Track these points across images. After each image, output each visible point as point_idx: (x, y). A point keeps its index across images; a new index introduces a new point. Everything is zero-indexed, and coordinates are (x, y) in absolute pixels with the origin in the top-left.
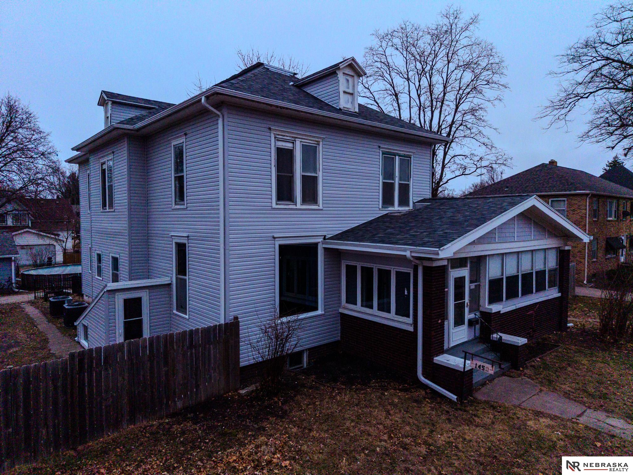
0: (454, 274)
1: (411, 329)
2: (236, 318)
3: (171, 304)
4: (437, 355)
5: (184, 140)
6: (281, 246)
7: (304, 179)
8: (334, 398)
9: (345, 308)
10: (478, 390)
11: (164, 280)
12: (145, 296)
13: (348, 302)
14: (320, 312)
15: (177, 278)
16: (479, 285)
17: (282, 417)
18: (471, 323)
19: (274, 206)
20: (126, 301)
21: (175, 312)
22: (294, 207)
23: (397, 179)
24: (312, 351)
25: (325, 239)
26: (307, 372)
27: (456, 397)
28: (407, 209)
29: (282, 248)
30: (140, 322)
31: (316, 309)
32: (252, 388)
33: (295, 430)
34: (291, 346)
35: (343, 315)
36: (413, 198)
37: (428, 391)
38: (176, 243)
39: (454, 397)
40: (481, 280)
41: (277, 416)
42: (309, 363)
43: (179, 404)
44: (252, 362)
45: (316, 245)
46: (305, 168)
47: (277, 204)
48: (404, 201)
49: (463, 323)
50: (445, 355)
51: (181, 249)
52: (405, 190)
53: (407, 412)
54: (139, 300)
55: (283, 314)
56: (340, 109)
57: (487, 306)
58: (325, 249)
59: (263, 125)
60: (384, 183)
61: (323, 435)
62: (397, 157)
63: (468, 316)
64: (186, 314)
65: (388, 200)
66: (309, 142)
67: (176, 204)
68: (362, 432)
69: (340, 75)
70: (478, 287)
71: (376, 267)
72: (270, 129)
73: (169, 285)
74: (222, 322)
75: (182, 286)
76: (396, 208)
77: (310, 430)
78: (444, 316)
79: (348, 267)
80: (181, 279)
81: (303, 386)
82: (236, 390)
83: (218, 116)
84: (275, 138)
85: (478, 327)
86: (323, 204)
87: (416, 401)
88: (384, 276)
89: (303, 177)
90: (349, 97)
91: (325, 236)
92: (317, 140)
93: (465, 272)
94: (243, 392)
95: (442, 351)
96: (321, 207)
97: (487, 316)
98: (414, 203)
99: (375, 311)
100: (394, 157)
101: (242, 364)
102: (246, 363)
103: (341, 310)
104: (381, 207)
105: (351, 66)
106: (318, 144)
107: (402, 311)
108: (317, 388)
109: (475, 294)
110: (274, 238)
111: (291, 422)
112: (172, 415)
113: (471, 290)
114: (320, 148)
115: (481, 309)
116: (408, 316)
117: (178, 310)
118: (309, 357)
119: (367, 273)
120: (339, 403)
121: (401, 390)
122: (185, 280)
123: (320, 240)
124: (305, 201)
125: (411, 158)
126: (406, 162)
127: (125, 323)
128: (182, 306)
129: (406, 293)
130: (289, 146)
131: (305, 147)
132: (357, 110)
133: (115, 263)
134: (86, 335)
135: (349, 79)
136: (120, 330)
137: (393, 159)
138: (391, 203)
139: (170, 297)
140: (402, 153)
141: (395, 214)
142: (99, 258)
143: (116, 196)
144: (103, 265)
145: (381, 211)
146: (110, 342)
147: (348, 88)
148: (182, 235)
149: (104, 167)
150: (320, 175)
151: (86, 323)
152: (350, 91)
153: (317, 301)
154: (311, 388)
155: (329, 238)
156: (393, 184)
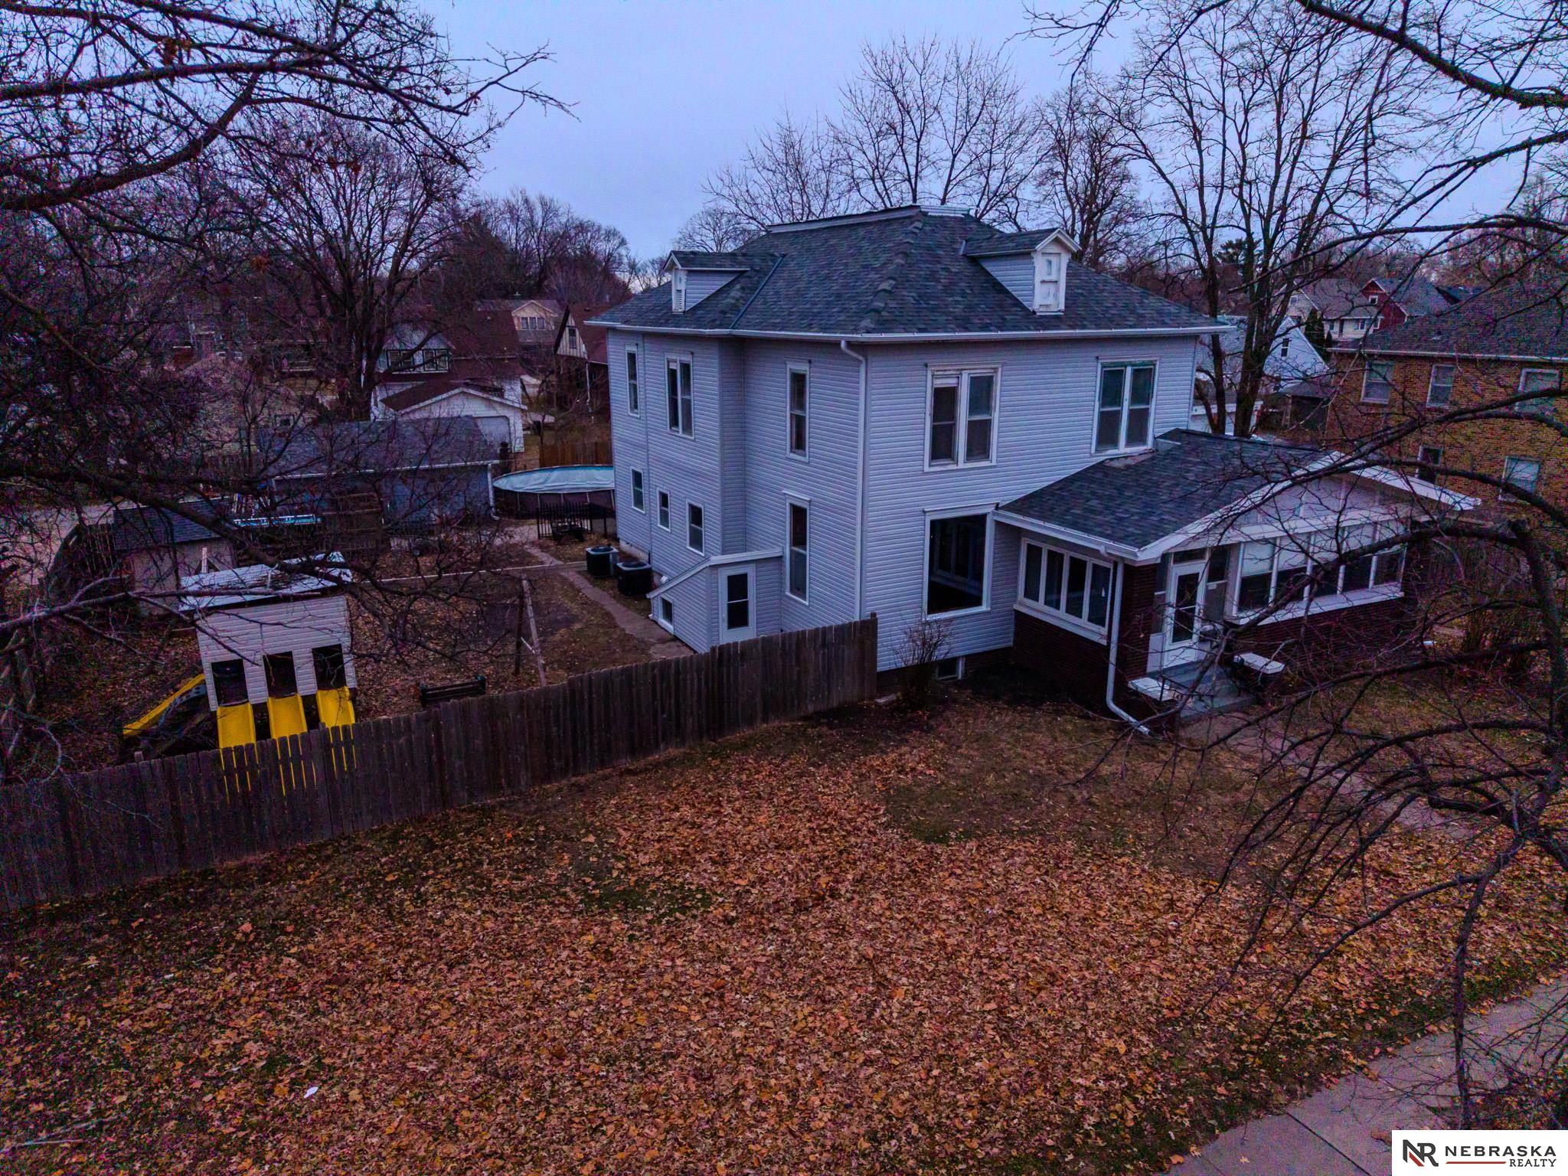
0: (1177, 571)
1: (1104, 642)
2: (873, 615)
3: (781, 583)
4: (1135, 678)
5: (807, 368)
6: (933, 523)
7: (971, 425)
8: (992, 717)
9: (1021, 604)
10: (1183, 726)
11: (775, 552)
12: (750, 571)
13: (1026, 595)
14: (984, 608)
15: (791, 551)
16: (1226, 585)
17: (927, 732)
18: (1204, 638)
19: (927, 469)
20: (731, 579)
21: (788, 593)
22: (954, 467)
23: (1126, 404)
24: (970, 659)
25: (997, 507)
26: (960, 685)
27: (1147, 730)
28: (1141, 448)
29: (939, 528)
30: (745, 605)
31: (979, 603)
32: (893, 697)
33: (941, 745)
34: (939, 654)
35: (1018, 614)
36: (1155, 428)
37: (1116, 720)
38: (791, 505)
39: (1145, 730)
40: (1230, 576)
41: (922, 730)
42: (965, 674)
43: (811, 708)
44: (893, 667)
45: (983, 517)
46: (973, 408)
47: (930, 466)
48: (1137, 434)
49: (1189, 636)
50: (1148, 679)
51: (799, 515)
52: (1139, 421)
53: (1079, 741)
54: (744, 577)
55: (932, 610)
56: (1034, 312)
57: (1235, 614)
58: (998, 523)
59: (916, 362)
60: (1102, 415)
61: (972, 752)
62: (1129, 370)
63: (1199, 627)
64: (804, 598)
65: (1107, 434)
66: (982, 371)
67: (791, 452)
68: (1018, 755)
69: (1039, 261)
70: (1223, 589)
71: (1067, 555)
72: (926, 365)
73: (780, 558)
74: (857, 619)
75: (799, 562)
76: (1123, 449)
77: (959, 747)
78: (1153, 625)
79: (1030, 547)
80: (797, 552)
81: (955, 701)
82: (872, 698)
83: (859, 361)
84: (933, 375)
86: (998, 457)
87: (1095, 731)
88: (1078, 567)
89: (970, 423)
90: (1051, 287)
91: (998, 504)
92: (994, 366)
93: (1199, 567)
94: (881, 701)
95: (1144, 674)
96: (994, 463)
97: (1232, 628)
98: (1155, 438)
99: (1062, 612)
100: (1123, 368)
101: (879, 669)
102: (887, 668)
103: (1016, 607)
104: (1093, 450)
106: (996, 372)
107: (1097, 618)
108: (973, 706)
109: (1216, 599)
110: (924, 512)
111: (938, 737)
112: (804, 718)
113: (1209, 593)
114: (998, 379)
115: (1225, 618)
116: (1102, 624)
117: (791, 591)
118: (966, 665)
119: (1055, 559)
120: (996, 724)
121: (1080, 717)
122: (805, 556)
123: (991, 509)
124: (970, 455)
125: (1154, 365)
126: (1144, 378)
127: (729, 606)
128: (799, 587)
129: (1103, 594)
130: (951, 382)
131: (975, 382)
132: (1062, 307)
133: (696, 515)
134: (668, 614)
135: (1054, 259)
136: (724, 614)
137: (1121, 374)
138: (1113, 442)
139: (782, 574)
140: (1138, 360)
141: (1116, 464)
142: (664, 499)
143: (698, 421)
144: (671, 510)
145: (1091, 456)
146: (712, 628)
147: (1049, 274)
148: (801, 498)
149: (673, 366)
150: (996, 416)
151: (668, 598)
152: (1053, 277)
153: (981, 591)
154: (965, 704)
155: (1004, 508)
156: (1119, 413)
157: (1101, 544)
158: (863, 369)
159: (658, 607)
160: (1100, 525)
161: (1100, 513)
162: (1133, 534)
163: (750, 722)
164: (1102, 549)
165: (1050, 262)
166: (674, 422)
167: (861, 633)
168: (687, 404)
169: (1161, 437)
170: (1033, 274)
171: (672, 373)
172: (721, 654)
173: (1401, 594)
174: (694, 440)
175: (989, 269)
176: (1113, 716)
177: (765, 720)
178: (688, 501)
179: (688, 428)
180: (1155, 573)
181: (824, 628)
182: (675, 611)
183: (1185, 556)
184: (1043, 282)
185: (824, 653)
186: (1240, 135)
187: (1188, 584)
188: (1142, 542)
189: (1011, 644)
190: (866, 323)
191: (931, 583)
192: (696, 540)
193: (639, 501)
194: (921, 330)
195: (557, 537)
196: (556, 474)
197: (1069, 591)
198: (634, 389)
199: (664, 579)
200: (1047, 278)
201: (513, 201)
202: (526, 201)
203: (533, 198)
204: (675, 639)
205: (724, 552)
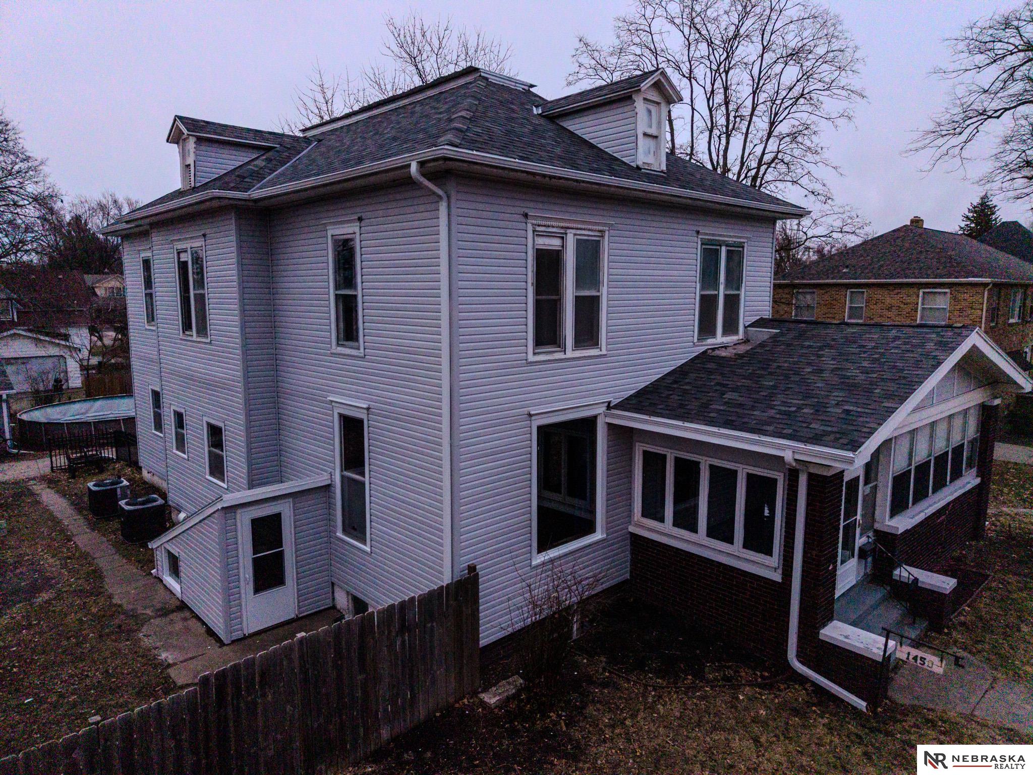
0: (847, 475)
1: (777, 577)
2: (472, 569)
3: (330, 519)
4: (824, 625)
5: (357, 230)
6: (540, 428)
7: (579, 301)
9: (640, 526)
11: (320, 480)
12: (286, 509)
13: (644, 515)
14: (598, 535)
15: (342, 477)
16: (876, 486)
18: (863, 554)
19: (531, 358)
20: (257, 524)
21: (340, 534)
22: (562, 356)
23: (722, 287)
24: (584, 606)
25: (609, 407)
27: (864, 704)
28: (733, 338)
29: (547, 436)
30: (280, 556)
31: (590, 528)
35: (635, 538)
36: (745, 318)
38: (341, 415)
39: (862, 704)
40: (880, 478)
41: (567, 756)
45: (594, 420)
46: (580, 282)
47: (535, 354)
48: (730, 326)
49: (852, 553)
50: (837, 623)
51: (353, 430)
52: (732, 308)
54: (277, 517)
55: (542, 546)
56: (638, 168)
57: (888, 523)
58: (610, 425)
59: (513, 210)
60: (703, 297)
62: (724, 249)
63: (860, 541)
64: (363, 542)
66: (587, 234)
67: (338, 345)
69: (640, 105)
70: (874, 490)
71: (706, 462)
72: (526, 216)
73: (328, 488)
74: (448, 579)
75: (355, 493)
76: (720, 339)
79: (646, 454)
80: (350, 479)
82: (475, 693)
83: (440, 197)
84: (534, 231)
85: (870, 559)
86: (607, 344)
87: (795, 711)
88: (723, 479)
89: (577, 298)
90: (651, 143)
91: (609, 403)
92: (601, 228)
94: (491, 698)
95: (831, 616)
96: (604, 352)
98: (745, 327)
99: (701, 536)
100: (719, 247)
101: (483, 643)
103: (631, 529)
104: (696, 340)
105: (657, 86)
106: (602, 236)
107: (759, 544)
108: (617, 687)
109: (870, 505)
110: (530, 415)
113: (865, 498)
114: (606, 244)
115: (877, 526)
117: (345, 531)
122: (363, 484)
123: (602, 409)
124: (579, 343)
125: (743, 247)
126: (736, 256)
127: (255, 561)
128: (356, 526)
129: (766, 512)
130: (555, 243)
131: (581, 245)
132: (664, 167)
133: (215, 434)
134: (175, 570)
135: (653, 109)
136: (246, 572)
137: (717, 253)
138: (712, 331)
139: (330, 506)
140: (731, 240)
141: (723, 353)
142: (179, 417)
143: (214, 316)
144: (188, 433)
145: (696, 346)
146: (230, 595)
147: (651, 126)
148: (355, 405)
149: (184, 257)
150: (604, 293)
151: (175, 551)
152: (654, 132)
153: (593, 512)
155: (617, 407)
156: (716, 297)
158: (443, 207)
159: (162, 560)
161: (752, 408)
165: (649, 112)
166: (187, 326)
167: (456, 600)
168: (201, 299)
169: (749, 326)
170: (635, 123)
171: (183, 266)
172: (221, 689)
173: (978, 481)
174: (210, 343)
175: (571, 128)
176: (803, 680)
178: (205, 419)
179: (202, 330)
180: (841, 481)
181: (403, 604)
182: (184, 565)
184: (645, 134)
185: (403, 642)
187: (852, 489)
189: (628, 576)
191: (540, 508)
192: (217, 467)
193: (159, 426)
198: (149, 296)
199: (182, 516)
200: (649, 131)
204: (183, 606)
205: (251, 485)
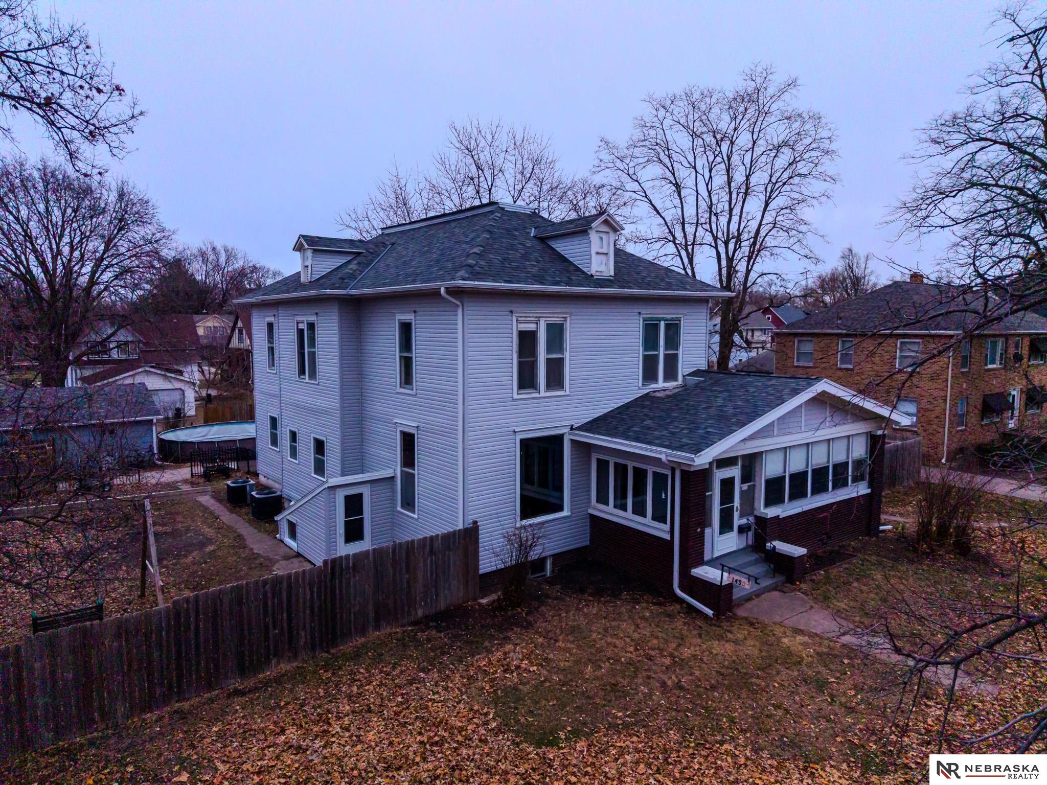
0: (720, 475)
1: (668, 537)
2: (475, 522)
3: (393, 500)
4: (695, 567)
5: (413, 317)
6: (522, 441)
7: (549, 361)
8: (581, 609)
9: (595, 508)
10: (739, 605)
11: (388, 473)
12: (366, 491)
13: (598, 501)
14: (566, 513)
15: (402, 471)
16: (754, 486)
17: (526, 628)
18: (742, 530)
19: (516, 396)
20: (347, 498)
21: (399, 509)
22: (537, 395)
23: (662, 349)
24: (555, 557)
25: (572, 429)
26: (551, 582)
27: (712, 612)
28: (674, 384)
29: (526, 444)
30: (361, 521)
31: (560, 508)
32: (494, 597)
33: (540, 640)
34: (534, 555)
35: (591, 516)
36: (684, 368)
37: (684, 605)
38: (401, 432)
39: (710, 612)
40: (757, 479)
41: (522, 627)
42: (553, 571)
43: (420, 613)
44: (494, 568)
45: (562, 436)
46: (549, 350)
47: (518, 394)
48: (671, 374)
49: (731, 529)
50: (705, 567)
51: (408, 441)
52: (672, 362)
53: (658, 626)
54: (360, 496)
55: (524, 516)
56: (592, 276)
57: (762, 510)
58: (572, 440)
59: (503, 309)
60: (645, 357)
61: (569, 645)
62: (662, 323)
63: (737, 521)
64: (414, 512)
65: (650, 374)
66: (554, 320)
67: (401, 387)
68: (609, 644)
69: (593, 236)
70: (752, 489)
71: (631, 465)
72: (512, 312)
73: (392, 479)
74: (461, 527)
75: (409, 481)
76: (661, 384)
77: (556, 641)
78: (705, 522)
79: (598, 460)
80: (406, 472)
81: (547, 596)
82: (475, 599)
83: (458, 306)
84: (517, 320)
85: (750, 534)
86: (570, 388)
87: (669, 616)
88: (640, 475)
89: (547, 359)
90: (603, 257)
91: (572, 426)
92: (564, 315)
93: (735, 472)
94: (484, 601)
95: (701, 562)
96: (568, 393)
97: (761, 521)
98: (684, 376)
99: (629, 514)
100: (658, 322)
101: (481, 572)
102: (488, 570)
103: (591, 511)
104: (640, 385)
105: (606, 222)
106: (566, 321)
107: (659, 517)
108: (563, 600)
109: (748, 498)
110: (515, 432)
111: (537, 632)
112: (413, 624)
113: (742, 493)
114: (568, 325)
115: (756, 513)
116: (666, 523)
117: (402, 507)
118: (553, 564)
119: (621, 470)
120: (586, 615)
121: (654, 604)
122: (414, 475)
123: (567, 430)
124: (549, 386)
125: (680, 321)
126: (673, 329)
127: (346, 522)
128: (409, 502)
129: (663, 496)
130: (532, 327)
131: (550, 327)
132: (612, 273)
133: (320, 446)
134: (293, 534)
135: (604, 236)
136: (341, 530)
137: (656, 327)
138: (655, 379)
139: (394, 491)
140: (669, 317)
141: (658, 395)
142: (294, 435)
143: (321, 366)
144: (300, 446)
145: (639, 388)
146: (331, 543)
147: (602, 248)
148: (409, 424)
149: (301, 326)
150: (567, 355)
151: (292, 519)
152: (604, 251)
153: (562, 499)
154: (556, 598)
155: (579, 428)
156: (657, 356)
157: (662, 454)
158: (459, 311)
159: (284, 528)
160: (658, 438)
161: (656, 430)
162: (687, 444)
163: (363, 631)
164: (663, 457)
165: (601, 238)
166: (302, 371)
167: (464, 539)
168: (313, 355)
169: (687, 375)
170: (590, 247)
171: (301, 332)
172: (333, 568)
173: (869, 491)
174: (318, 384)
175: (554, 246)
176: (681, 601)
177: (377, 628)
178: (313, 435)
179: (313, 375)
180: (704, 475)
181: (431, 538)
182: (299, 530)
183: (723, 462)
184: (597, 253)
185: (431, 560)
186: (707, 185)
187: (727, 484)
188: (697, 450)
189: (588, 543)
190: (462, 273)
191: (522, 495)
192: (320, 468)
193: (274, 442)
194: (506, 282)
195: (207, 476)
196: (216, 428)
197: (634, 495)
198: (271, 350)
199: (292, 503)
200: (600, 251)
201: (204, 249)
202: (214, 249)
203: (219, 247)
204: (298, 555)
205: (343, 475)
